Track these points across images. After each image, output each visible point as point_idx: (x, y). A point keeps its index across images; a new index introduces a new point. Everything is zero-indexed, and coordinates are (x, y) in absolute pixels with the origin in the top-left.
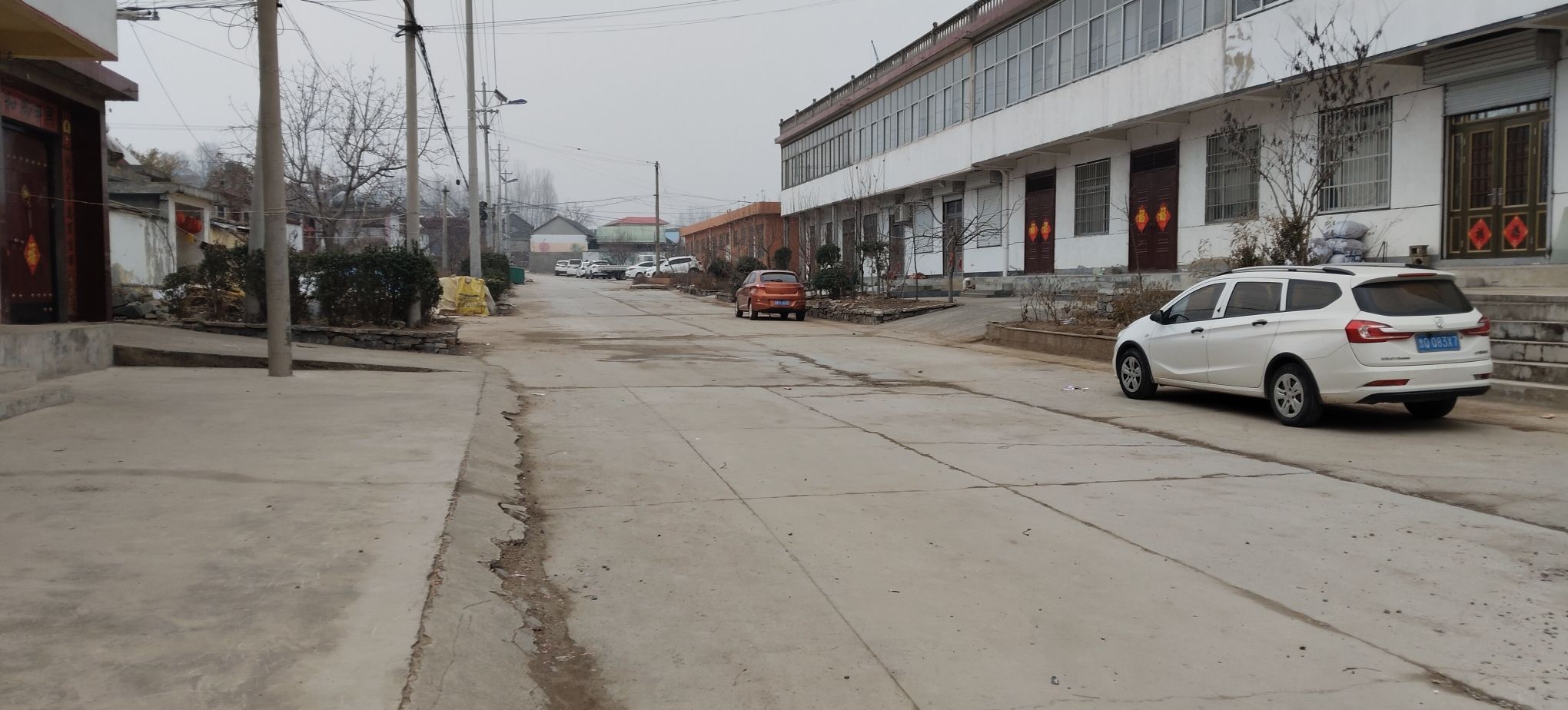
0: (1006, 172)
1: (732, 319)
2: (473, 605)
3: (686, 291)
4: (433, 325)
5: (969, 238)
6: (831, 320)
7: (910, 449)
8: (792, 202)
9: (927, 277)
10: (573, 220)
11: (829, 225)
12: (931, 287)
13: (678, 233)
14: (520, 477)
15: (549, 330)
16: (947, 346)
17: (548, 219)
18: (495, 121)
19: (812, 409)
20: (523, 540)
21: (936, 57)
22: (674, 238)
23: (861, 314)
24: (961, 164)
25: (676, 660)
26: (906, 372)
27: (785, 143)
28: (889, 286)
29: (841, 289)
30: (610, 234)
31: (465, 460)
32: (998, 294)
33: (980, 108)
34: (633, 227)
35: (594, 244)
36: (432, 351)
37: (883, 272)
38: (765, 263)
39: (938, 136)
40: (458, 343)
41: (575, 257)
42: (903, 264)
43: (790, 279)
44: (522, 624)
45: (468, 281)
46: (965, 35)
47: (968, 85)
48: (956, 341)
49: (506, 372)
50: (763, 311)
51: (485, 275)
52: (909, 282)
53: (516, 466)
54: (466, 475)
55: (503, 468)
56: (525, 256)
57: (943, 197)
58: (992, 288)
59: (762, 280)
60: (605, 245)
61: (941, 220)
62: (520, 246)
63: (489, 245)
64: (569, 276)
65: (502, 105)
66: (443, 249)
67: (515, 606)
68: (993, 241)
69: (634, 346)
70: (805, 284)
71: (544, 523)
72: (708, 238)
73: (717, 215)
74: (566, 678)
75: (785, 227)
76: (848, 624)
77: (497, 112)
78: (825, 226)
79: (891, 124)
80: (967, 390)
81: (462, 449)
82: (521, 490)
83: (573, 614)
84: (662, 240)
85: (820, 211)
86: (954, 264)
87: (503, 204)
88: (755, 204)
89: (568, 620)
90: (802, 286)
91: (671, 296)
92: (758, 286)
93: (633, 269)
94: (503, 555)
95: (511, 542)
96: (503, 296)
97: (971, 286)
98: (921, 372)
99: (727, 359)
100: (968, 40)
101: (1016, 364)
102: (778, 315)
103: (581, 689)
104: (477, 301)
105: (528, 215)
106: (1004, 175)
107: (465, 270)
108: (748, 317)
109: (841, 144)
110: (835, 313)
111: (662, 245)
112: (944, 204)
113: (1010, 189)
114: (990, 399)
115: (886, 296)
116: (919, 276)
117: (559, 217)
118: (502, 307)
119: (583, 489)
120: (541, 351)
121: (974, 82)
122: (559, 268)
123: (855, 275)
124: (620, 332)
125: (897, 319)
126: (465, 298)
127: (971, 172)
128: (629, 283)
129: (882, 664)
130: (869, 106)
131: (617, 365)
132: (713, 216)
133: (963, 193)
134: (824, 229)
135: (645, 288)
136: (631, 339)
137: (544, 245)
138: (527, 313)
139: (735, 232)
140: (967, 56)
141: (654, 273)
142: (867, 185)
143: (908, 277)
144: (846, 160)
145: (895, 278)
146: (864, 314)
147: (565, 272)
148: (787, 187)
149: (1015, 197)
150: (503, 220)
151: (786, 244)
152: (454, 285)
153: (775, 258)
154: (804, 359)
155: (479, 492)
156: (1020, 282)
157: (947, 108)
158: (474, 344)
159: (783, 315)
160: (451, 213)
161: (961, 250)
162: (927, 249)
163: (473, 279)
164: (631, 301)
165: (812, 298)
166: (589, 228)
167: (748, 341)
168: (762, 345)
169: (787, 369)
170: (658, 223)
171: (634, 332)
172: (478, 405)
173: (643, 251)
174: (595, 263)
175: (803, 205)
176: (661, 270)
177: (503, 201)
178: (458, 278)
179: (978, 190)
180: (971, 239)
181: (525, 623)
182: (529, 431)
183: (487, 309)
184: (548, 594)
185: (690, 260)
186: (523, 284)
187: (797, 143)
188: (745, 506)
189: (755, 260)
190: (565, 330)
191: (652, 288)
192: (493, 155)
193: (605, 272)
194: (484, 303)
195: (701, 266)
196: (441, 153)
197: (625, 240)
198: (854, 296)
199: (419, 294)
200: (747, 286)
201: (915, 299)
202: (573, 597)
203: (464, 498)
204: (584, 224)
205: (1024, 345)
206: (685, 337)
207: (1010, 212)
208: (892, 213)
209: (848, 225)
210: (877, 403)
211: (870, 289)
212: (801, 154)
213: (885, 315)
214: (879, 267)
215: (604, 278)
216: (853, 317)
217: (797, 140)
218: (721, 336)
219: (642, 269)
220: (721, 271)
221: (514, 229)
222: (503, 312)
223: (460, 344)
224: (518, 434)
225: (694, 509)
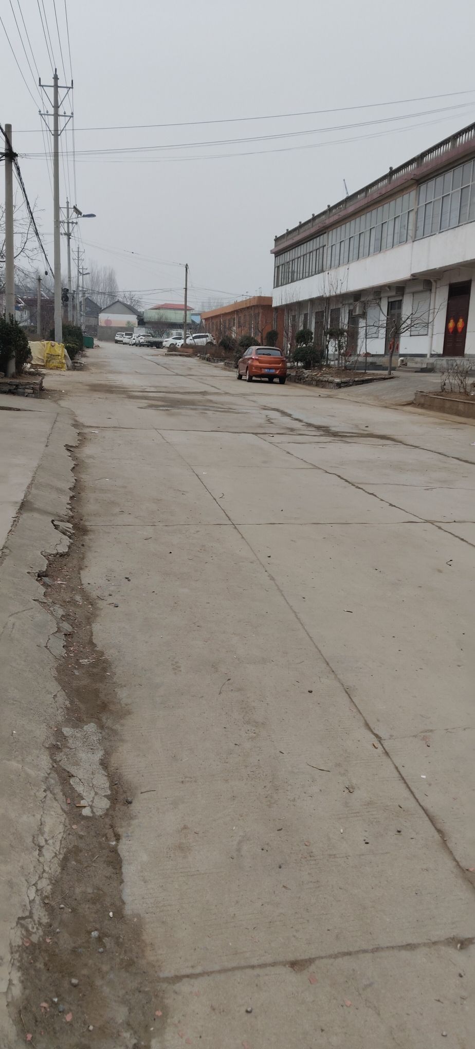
0: (436, 281)
1: (234, 380)
2: (17, 613)
3: (204, 359)
4: (25, 376)
5: (406, 328)
6: (303, 384)
7: (360, 488)
8: (281, 297)
9: (373, 356)
10: (128, 304)
11: (306, 315)
12: (375, 363)
13: (199, 317)
14: (72, 498)
15: (107, 383)
16: (386, 407)
17: (112, 303)
18: (75, 230)
19: (288, 453)
20: (67, 552)
21: (390, 193)
22: (197, 320)
23: (325, 381)
24: (402, 273)
25: (174, 667)
26: (357, 426)
27: (278, 254)
28: (346, 361)
29: (312, 362)
30: (152, 315)
31: (31, 484)
32: (423, 370)
33: (420, 232)
34: (168, 311)
35: (142, 322)
36: (23, 394)
37: (342, 351)
38: (259, 341)
39: (388, 253)
40: (42, 389)
41: (129, 331)
42: (357, 346)
43: (276, 354)
44: (56, 629)
45: (53, 345)
46: (412, 177)
47: (412, 215)
48: (392, 404)
49: (73, 414)
50: (256, 376)
51: (65, 340)
52: (361, 359)
53: (70, 489)
54: (30, 496)
55: (60, 491)
56: (94, 329)
57: (388, 297)
58: (419, 366)
59: (257, 354)
60: (150, 323)
61: (386, 314)
62: (92, 321)
63: (70, 319)
64: (124, 344)
65: (78, 217)
66: (38, 321)
67: (52, 613)
68: (423, 332)
69: (165, 398)
70: (287, 357)
71: (86, 537)
72: (220, 321)
73: (228, 304)
74: (86, 681)
75: (274, 315)
76: (312, 640)
77: (76, 223)
78: (303, 316)
79: (354, 243)
80: (401, 442)
81: (31, 474)
82: (71, 509)
83: (98, 619)
84: (189, 321)
85: (300, 305)
86: (394, 347)
87: (80, 291)
88: (254, 298)
89: (93, 625)
90: (285, 359)
91: (193, 361)
92: (253, 357)
93: (168, 341)
94: (49, 565)
95: (57, 554)
96: (77, 357)
97: (404, 363)
98: (367, 427)
99: (229, 411)
100: (415, 181)
101: (435, 423)
102: (267, 379)
103: (96, 692)
104: (59, 359)
105: (99, 300)
106: (434, 284)
107: (52, 337)
108: (245, 380)
109: (318, 256)
110: (307, 379)
111: (188, 324)
112: (389, 303)
113: (437, 295)
114: (417, 450)
115: (343, 368)
116: (367, 355)
117: (118, 301)
118: (76, 365)
119: (117, 510)
120: (99, 398)
121: (417, 212)
122: (118, 338)
123: (322, 352)
124: (156, 387)
125: (351, 386)
126: (51, 357)
127: (410, 280)
128: (165, 351)
129: (339, 681)
130: (339, 229)
131: (151, 412)
132: (225, 305)
133: (403, 295)
134: (302, 318)
135: (176, 355)
136: (163, 392)
137: (107, 321)
138: (93, 370)
139: (239, 318)
140: (413, 194)
141: (182, 345)
142: (335, 286)
143: (359, 355)
144: (320, 268)
145: (350, 356)
146: (328, 381)
147: (122, 341)
148: (278, 286)
149: (440, 300)
150: (81, 302)
151: (275, 328)
152: (44, 347)
153: (267, 337)
154: (284, 413)
155: (39, 511)
156: (439, 362)
157: (396, 231)
158: (54, 390)
159: (270, 379)
160: (45, 295)
161: (399, 338)
162: (375, 335)
163: (57, 344)
164: (165, 364)
165: (291, 368)
166: (139, 310)
167: (244, 398)
168: (254, 402)
169: (272, 421)
170: (186, 308)
171: (166, 387)
172: (48, 439)
173: (176, 328)
174: (143, 336)
175: (288, 300)
176: (187, 342)
177: (80, 289)
178: (46, 342)
179: (414, 293)
180: (407, 330)
181: (59, 628)
182: (83, 461)
183: (66, 365)
184: (81, 601)
185: (207, 336)
186: (93, 348)
187: (286, 253)
188: (235, 530)
189: (253, 338)
190: (118, 383)
191: (180, 355)
192: (74, 255)
193: (149, 342)
194: (64, 361)
195: (215, 341)
196: (35, 252)
197: (163, 320)
198: (321, 367)
199: (14, 354)
200: (246, 357)
201: (364, 371)
202: (101, 604)
203: (25, 515)
204: (136, 307)
205: (442, 409)
206: (201, 393)
207: (436, 311)
208: (352, 308)
209: (320, 315)
210: (336, 450)
211: (332, 363)
212: (289, 262)
213: (342, 382)
214: (340, 347)
215: (148, 347)
216: (320, 384)
217: (287, 252)
218: (226, 393)
219: (174, 342)
220: (228, 345)
221: (88, 309)
222: (77, 368)
223: (43, 390)
224: (74, 462)
225: (198, 531)
